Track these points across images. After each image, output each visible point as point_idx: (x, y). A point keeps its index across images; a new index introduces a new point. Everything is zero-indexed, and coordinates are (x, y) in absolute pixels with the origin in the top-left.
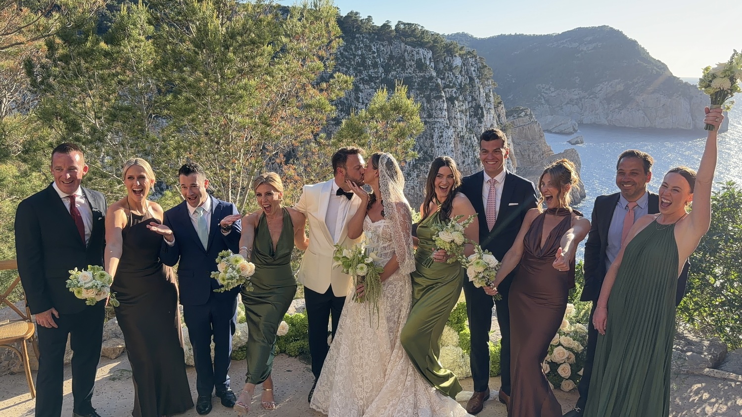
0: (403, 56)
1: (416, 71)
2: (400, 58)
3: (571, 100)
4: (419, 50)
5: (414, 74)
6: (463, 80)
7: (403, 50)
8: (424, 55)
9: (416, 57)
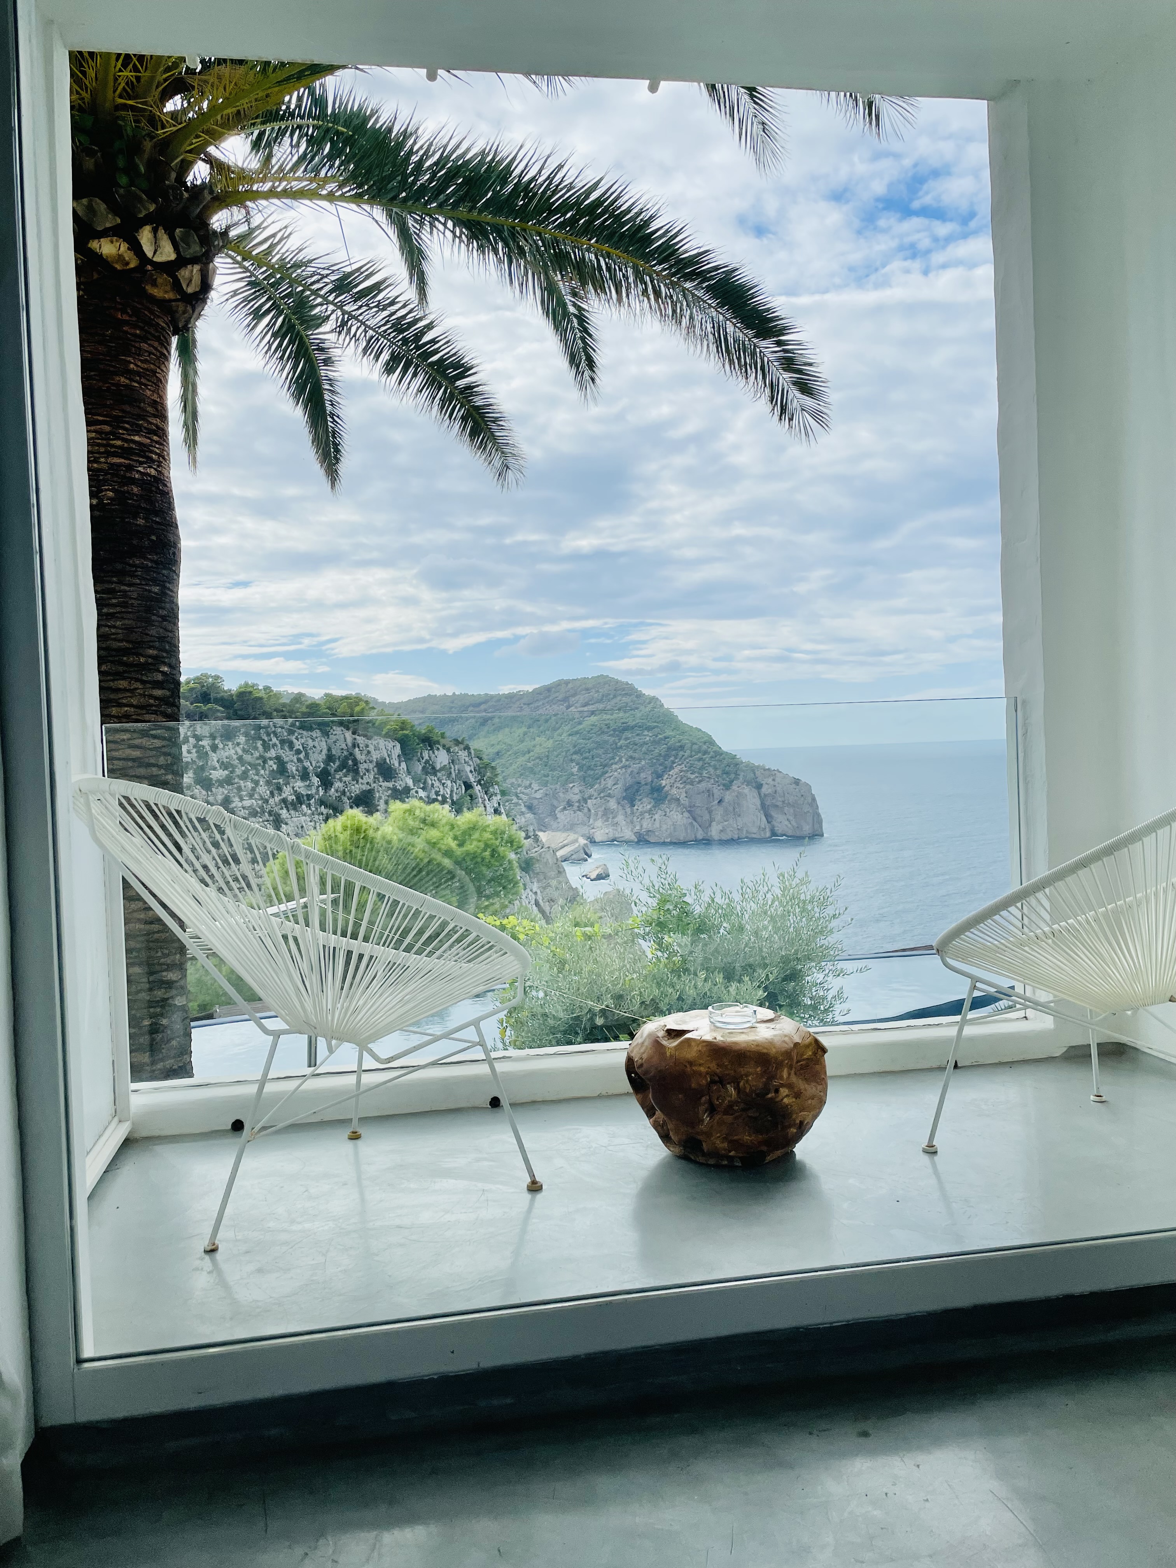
0: (351, 754)
1: (378, 778)
2: (347, 758)
4: (378, 744)
5: (375, 785)
6: (455, 788)
7: (350, 744)
8: (388, 750)
9: (375, 756)
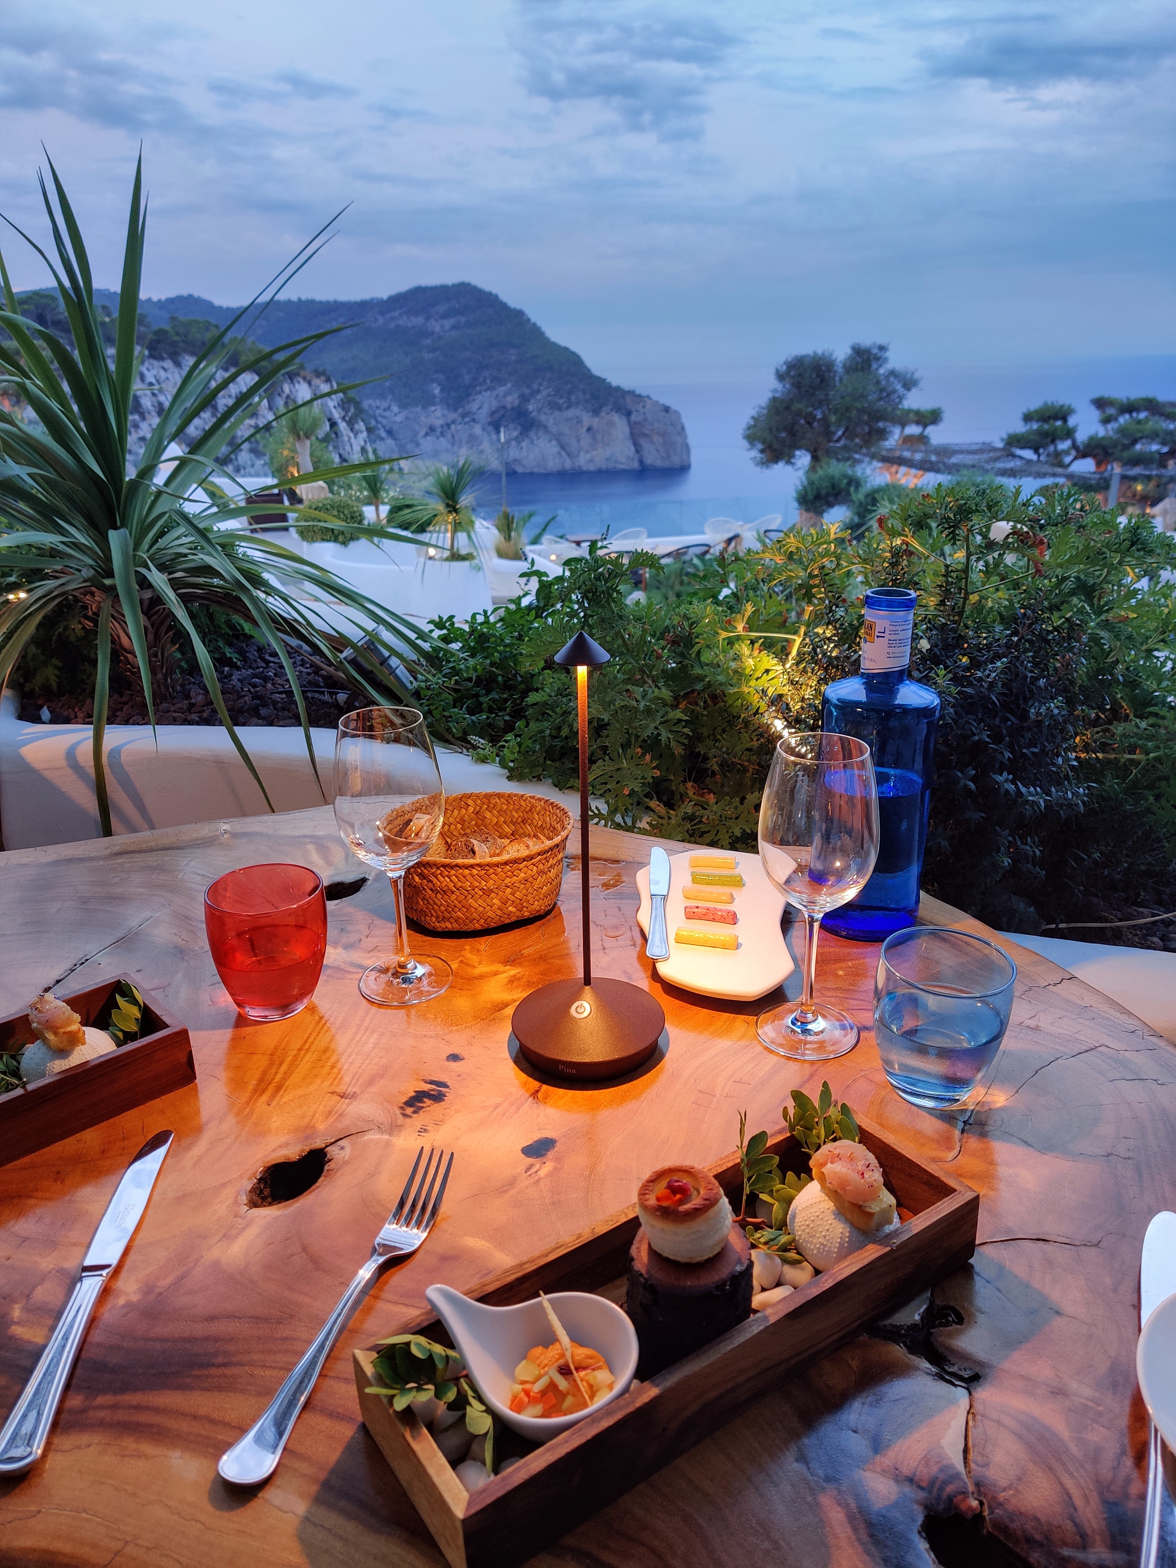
3: (432, 429)
